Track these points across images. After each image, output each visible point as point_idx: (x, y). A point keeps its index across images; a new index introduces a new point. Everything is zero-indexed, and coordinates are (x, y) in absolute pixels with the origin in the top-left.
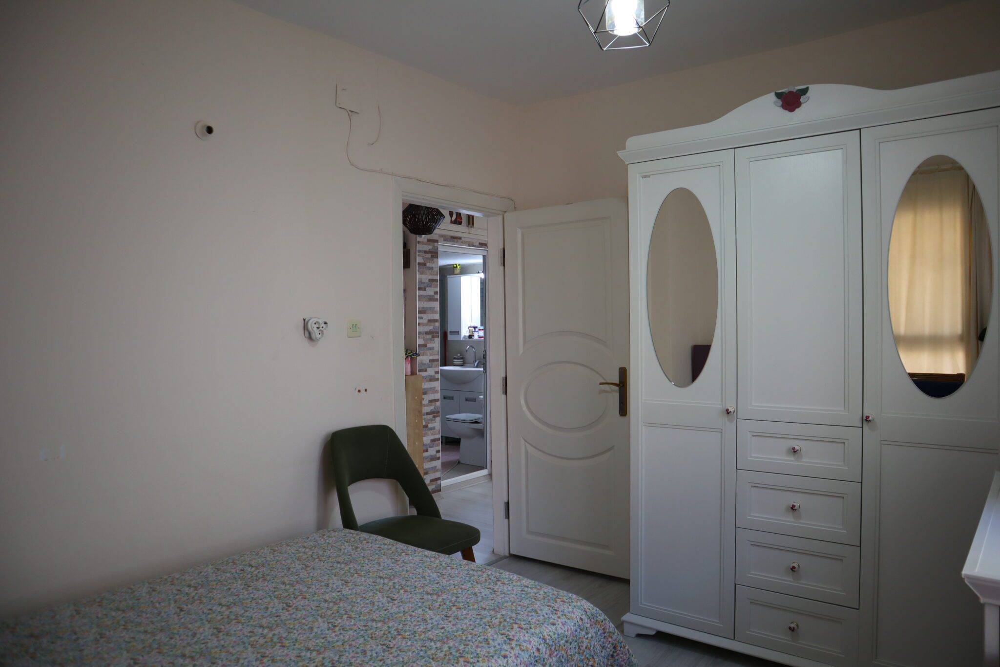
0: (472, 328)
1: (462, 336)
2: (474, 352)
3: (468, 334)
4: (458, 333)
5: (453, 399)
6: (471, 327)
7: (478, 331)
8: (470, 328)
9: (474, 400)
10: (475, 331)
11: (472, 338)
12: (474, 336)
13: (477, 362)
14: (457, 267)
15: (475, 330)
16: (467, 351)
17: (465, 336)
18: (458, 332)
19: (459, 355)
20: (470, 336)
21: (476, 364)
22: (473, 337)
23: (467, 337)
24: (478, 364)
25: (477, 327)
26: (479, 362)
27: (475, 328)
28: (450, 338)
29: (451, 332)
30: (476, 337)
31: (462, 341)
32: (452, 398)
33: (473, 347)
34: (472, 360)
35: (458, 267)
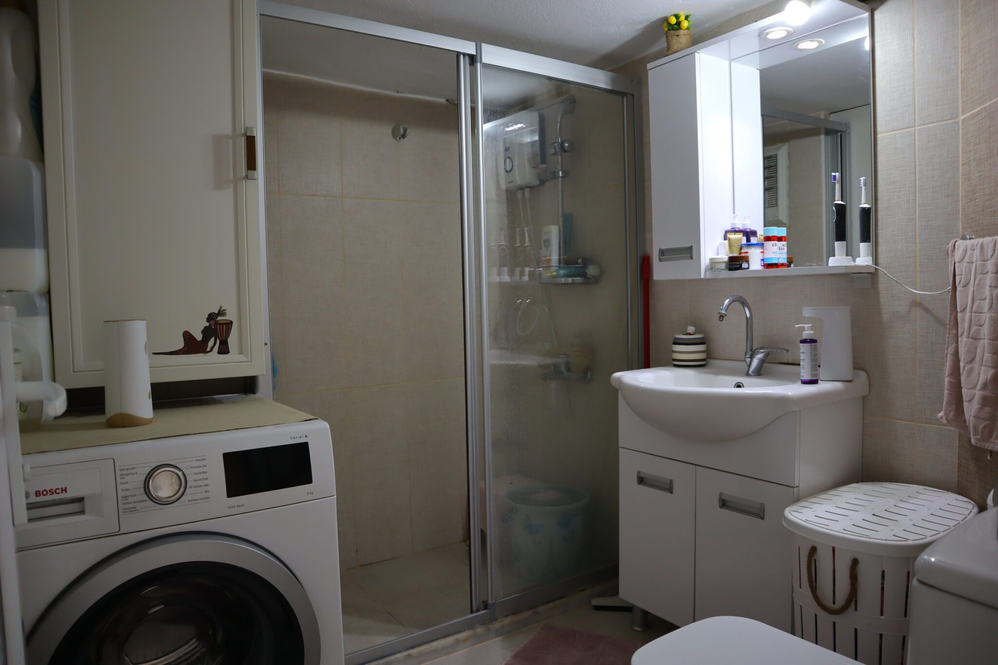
0: (740, 236)
1: (705, 260)
2: (749, 321)
3: (724, 256)
4: (689, 252)
5: (671, 491)
6: (735, 231)
7: (761, 245)
8: (732, 236)
9: (759, 513)
10: (749, 244)
11: (740, 268)
12: (746, 259)
13: (760, 356)
14: (678, 23)
15: (748, 240)
16: (722, 317)
17: (713, 263)
18: (690, 249)
19: (691, 329)
20: (736, 263)
21: (755, 362)
22: (745, 265)
23: (723, 266)
24: (762, 362)
25: (754, 233)
26: (767, 355)
27: (749, 234)
28: (661, 272)
29: (662, 253)
30: (755, 264)
31: (707, 281)
32: (668, 487)
33: (744, 303)
34: (741, 346)
35: (685, 24)
